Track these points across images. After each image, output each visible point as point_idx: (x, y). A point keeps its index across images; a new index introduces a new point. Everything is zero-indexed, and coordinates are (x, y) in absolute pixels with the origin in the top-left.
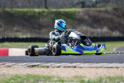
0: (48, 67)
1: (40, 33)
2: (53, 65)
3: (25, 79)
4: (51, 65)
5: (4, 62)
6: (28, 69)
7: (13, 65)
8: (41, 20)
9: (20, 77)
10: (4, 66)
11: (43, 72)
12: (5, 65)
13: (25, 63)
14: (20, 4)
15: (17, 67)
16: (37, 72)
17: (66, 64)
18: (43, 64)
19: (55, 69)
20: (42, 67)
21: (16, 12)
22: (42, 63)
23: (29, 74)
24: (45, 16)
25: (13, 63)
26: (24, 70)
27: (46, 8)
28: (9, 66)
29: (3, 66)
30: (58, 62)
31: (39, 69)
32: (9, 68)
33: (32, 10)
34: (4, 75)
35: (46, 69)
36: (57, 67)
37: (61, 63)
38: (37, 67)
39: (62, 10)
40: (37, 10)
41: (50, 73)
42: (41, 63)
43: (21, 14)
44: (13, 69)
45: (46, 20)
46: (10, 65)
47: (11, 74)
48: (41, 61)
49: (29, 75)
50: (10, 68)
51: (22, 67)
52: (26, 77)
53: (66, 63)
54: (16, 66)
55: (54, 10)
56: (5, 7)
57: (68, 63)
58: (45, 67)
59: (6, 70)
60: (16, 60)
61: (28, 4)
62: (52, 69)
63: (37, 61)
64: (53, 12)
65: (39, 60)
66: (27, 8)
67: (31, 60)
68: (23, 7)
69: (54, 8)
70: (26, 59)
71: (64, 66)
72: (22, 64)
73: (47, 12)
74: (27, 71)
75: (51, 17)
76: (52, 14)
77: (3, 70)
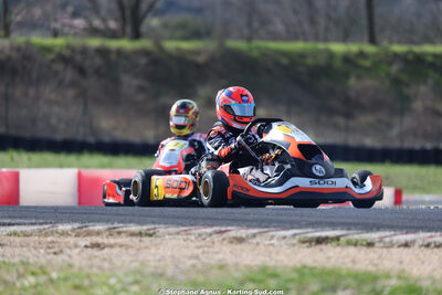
0: (370, 244)
1: (347, 129)
2: (387, 240)
3: (291, 280)
4: (381, 240)
5: (222, 225)
6: (301, 250)
7: (254, 236)
8: (352, 81)
9: (274, 275)
10: (224, 239)
11: (353, 261)
12: (225, 235)
13: (293, 228)
14: (280, 27)
15: (267, 242)
16: (333, 260)
17: (431, 237)
18: (356, 236)
19: (395, 250)
20: (349, 243)
21: (266, 54)
22: (351, 232)
23: (304, 267)
24: (367, 69)
25: (254, 227)
26: (289, 251)
27: (373, 41)
28: (240, 240)
29: (220, 238)
30: (406, 227)
31: (339, 249)
32: (238, 247)
33: (321, 46)
34: (222, 267)
35: (362, 252)
36: (399, 246)
37: (414, 232)
38: (334, 243)
39: (428, 49)
40: (338, 48)
41: (375, 265)
42: (349, 229)
43: (285, 61)
44: (253, 250)
45: (369, 82)
46: (244, 236)
47: (246, 266)
48: (348, 226)
49: (306, 271)
50: (243, 246)
51: (283, 242)
52: (294, 275)
53: (433, 234)
54: (263, 240)
55: (398, 48)
56: (227, 35)
57: (439, 234)
58: (362, 245)
59: (231, 252)
60: (263, 221)
61: (306, 26)
62: (385, 250)
63: (333, 225)
64: (396, 56)
66: (306, 40)
67: (313, 220)
68: (293, 36)
69: (400, 42)
70: (298, 218)
71: (426, 243)
72: (283, 233)
73: (375, 55)
74: (299, 256)
75: (388, 75)
76: (390, 64)
77: (217, 253)
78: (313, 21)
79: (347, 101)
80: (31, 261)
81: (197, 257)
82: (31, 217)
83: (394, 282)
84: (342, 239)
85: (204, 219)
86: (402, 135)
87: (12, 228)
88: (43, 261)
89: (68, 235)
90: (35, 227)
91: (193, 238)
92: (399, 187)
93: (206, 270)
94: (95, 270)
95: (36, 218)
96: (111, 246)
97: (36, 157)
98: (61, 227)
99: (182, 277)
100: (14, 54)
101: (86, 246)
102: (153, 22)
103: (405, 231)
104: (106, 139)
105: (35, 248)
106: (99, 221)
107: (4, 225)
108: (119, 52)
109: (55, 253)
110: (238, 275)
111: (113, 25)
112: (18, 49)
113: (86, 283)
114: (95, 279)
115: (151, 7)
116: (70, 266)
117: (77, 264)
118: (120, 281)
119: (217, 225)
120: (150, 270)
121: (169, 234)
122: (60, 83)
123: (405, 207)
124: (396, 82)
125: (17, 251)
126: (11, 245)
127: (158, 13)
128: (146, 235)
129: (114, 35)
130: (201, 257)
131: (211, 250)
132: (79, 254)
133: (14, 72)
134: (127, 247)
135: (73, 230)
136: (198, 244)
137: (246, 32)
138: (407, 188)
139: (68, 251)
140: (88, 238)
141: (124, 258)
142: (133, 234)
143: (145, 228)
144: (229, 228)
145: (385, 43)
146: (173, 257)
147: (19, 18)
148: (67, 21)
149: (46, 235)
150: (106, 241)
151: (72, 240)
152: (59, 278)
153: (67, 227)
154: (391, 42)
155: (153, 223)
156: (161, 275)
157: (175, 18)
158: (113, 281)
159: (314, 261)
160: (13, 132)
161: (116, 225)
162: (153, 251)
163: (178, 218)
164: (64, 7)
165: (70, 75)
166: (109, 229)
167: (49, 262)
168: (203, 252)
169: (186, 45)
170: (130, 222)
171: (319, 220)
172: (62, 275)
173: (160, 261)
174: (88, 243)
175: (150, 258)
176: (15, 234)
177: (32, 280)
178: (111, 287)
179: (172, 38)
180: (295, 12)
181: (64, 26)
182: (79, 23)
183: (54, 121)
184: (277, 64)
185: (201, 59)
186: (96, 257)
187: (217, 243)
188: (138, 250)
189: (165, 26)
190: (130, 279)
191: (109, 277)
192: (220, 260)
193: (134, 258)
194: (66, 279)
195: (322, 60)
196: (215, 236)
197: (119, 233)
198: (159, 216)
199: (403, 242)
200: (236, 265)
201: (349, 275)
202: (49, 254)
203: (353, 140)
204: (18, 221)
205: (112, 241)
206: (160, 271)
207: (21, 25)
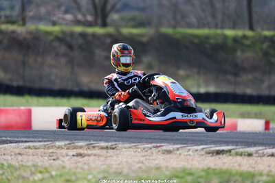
0: (250, 155)
1: (236, 83)
2: (261, 152)
3: (201, 177)
4: (257, 152)
5: (158, 142)
6: (207, 158)
7: (178, 149)
8: (239, 53)
9: (190, 174)
10: (159, 151)
11: (240, 165)
12: (160, 149)
13: (202, 144)
14: (193, 20)
15: (186, 153)
16: (227, 165)
18: (241, 149)
19: (265, 158)
20: (237, 154)
21: (185, 36)
22: (238, 147)
23: (209, 168)
24: (249, 46)
25: (177, 144)
26: (199, 159)
27: (251, 28)
28: (169, 152)
29: (157, 151)
30: (273, 144)
31: (231, 158)
32: (168, 156)
33: (219, 31)
34: (158, 168)
35: (245, 159)
36: (268, 156)
38: (227, 154)
40: (230, 33)
41: (253, 168)
42: (236, 145)
43: (196, 41)
44: (177, 158)
45: (249, 54)
46: (171, 149)
47: (173, 168)
48: (236, 143)
49: (210, 171)
50: (171, 156)
51: (195, 153)
54: (184, 152)
55: (267, 33)
56: (160, 24)
58: (245, 155)
59: (163, 159)
60: (183, 140)
61: (210, 19)
62: (259, 158)
63: (227, 143)
64: (266, 37)
65: (232, 140)
67: (214, 139)
68: (201, 25)
69: (268, 29)
70: (205, 138)
72: (196, 148)
73: (253, 37)
74: (206, 162)
75: (261, 49)
76: (262, 43)
77: (155, 160)
78: (214, 16)
79: (236, 65)
80: (39, 164)
81: (142, 162)
82: (39, 137)
83: (265, 178)
84: (233, 151)
85: (146, 138)
86: (270, 87)
87: (27, 144)
88: (47, 164)
89: (62, 148)
90: (42, 143)
91: (140, 150)
92: (268, 119)
93: (149, 170)
94: (79, 170)
95: (43, 138)
96: (89, 155)
97: (42, 100)
98: (58, 144)
99: (133, 175)
100: (29, 37)
101: (73, 155)
102: (115, 16)
103: (272, 146)
104: (86, 89)
105: (42, 156)
106: (81, 140)
107: (22, 142)
108: (94, 35)
109: (54, 160)
110: (168, 173)
111: (90, 18)
112: (31, 33)
113: (73, 178)
114: (79, 175)
115: (113, 7)
116: (64, 167)
117: (68, 166)
118: (94, 177)
119: (155, 143)
120: (113, 170)
121: (125, 148)
122: (57, 54)
123: (271, 132)
124: (266, 54)
125: (31, 158)
126: (27, 155)
127: (118, 11)
128: (111, 148)
129: (90, 24)
130: (144, 162)
131: (151, 158)
132: (69, 160)
133: (28, 47)
134: (99, 156)
135: (65, 145)
136: (143, 154)
137: (173, 22)
138: (273, 120)
139: (63, 159)
140: (75, 150)
141: (97, 162)
142: (102, 148)
143: (110, 144)
144: (162, 144)
145: (259, 30)
146: (127, 162)
147: (31, 14)
148: (61, 15)
149: (49, 148)
150: (85, 152)
151: (64, 151)
152: (56, 175)
153: (61, 143)
154: (263, 29)
155: (115, 141)
156: (120, 173)
157: (128, 14)
158: (90, 177)
159: (215, 165)
160: (28, 84)
161: (92, 142)
162: (115, 158)
163: (131, 138)
164: (59, 7)
165: (63, 49)
166: (88, 145)
167: (51, 164)
168: (146, 160)
169: (135, 31)
170: (101, 140)
171: (218, 139)
172: (59, 173)
173: (119, 164)
174: (74, 153)
175: (114, 163)
176: (29, 147)
177: (39, 176)
178: (89, 181)
179: (126, 26)
180: (203, 11)
181: (59, 18)
182: (69, 17)
183: (53, 78)
184: (192, 42)
185: (145, 39)
186: (79, 162)
187: (155, 154)
188: (106, 157)
189: (122, 19)
190: (100, 176)
191: (88, 175)
192: (157, 164)
193: (103, 163)
194: (61, 176)
195: (220, 41)
196: (153, 149)
197: (94, 147)
198: (118, 137)
199: (271, 154)
200: (167, 167)
201: (237, 174)
202: (50, 160)
203: (239, 90)
204: (31, 139)
205: (89, 152)
206: (119, 171)
207: (33, 18)
